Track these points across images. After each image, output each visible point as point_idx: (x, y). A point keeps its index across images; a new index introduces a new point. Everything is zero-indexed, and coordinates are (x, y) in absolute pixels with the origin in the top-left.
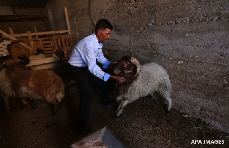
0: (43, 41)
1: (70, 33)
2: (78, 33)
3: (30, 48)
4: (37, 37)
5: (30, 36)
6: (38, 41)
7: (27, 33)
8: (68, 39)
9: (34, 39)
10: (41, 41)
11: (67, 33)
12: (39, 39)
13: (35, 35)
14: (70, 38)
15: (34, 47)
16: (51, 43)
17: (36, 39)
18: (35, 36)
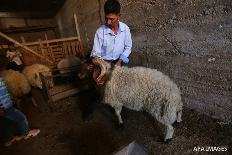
0: (53, 48)
1: (80, 40)
2: (88, 39)
3: (41, 56)
4: (48, 45)
5: (41, 44)
6: (49, 49)
7: (38, 41)
8: (78, 45)
9: (45, 47)
10: (51, 49)
11: (77, 40)
12: (50, 47)
13: (46, 43)
14: (80, 45)
15: (46, 55)
16: (62, 50)
17: (47, 47)
18: (46, 45)
